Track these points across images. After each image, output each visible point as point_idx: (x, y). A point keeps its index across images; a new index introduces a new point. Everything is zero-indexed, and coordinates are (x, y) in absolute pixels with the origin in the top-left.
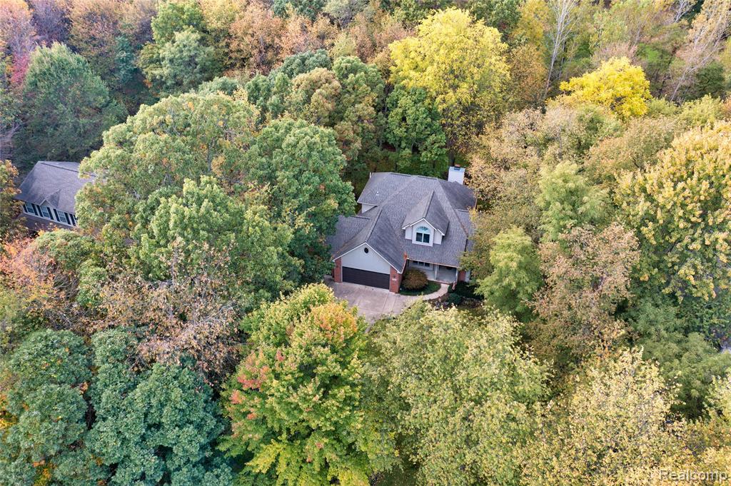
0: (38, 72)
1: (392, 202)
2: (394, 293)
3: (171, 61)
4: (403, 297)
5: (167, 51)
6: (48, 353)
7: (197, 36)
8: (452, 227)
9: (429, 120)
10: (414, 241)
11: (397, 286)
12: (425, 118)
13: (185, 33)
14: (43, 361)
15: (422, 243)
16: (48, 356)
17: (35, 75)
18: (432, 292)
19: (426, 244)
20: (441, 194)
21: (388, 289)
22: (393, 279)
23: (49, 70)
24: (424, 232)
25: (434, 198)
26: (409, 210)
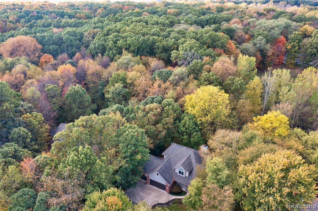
0: (69, 94)
1: (174, 156)
2: (167, 193)
3: (112, 93)
4: (170, 195)
5: (112, 89)
6: (23, 196)
7: (122, 85)
8: (194, 171)
9: (194, 126)
10: (178, 174)
11: (168, 191)
12: (193, 126)
13: (119, 84)
14: (20, 199)
15: (181, 175)
16: (22, 197)
17: (68, 95)
18: (182, 195)
19: (182, 175)
20: (193, 156)
21: (165, 191)
22: (167, 187)
23: (73, 93)
24: (181, 171)
25: (190, 157)
26: (179, 161)
